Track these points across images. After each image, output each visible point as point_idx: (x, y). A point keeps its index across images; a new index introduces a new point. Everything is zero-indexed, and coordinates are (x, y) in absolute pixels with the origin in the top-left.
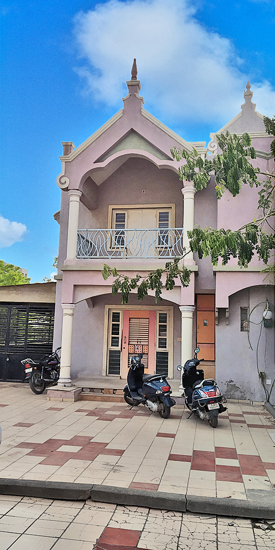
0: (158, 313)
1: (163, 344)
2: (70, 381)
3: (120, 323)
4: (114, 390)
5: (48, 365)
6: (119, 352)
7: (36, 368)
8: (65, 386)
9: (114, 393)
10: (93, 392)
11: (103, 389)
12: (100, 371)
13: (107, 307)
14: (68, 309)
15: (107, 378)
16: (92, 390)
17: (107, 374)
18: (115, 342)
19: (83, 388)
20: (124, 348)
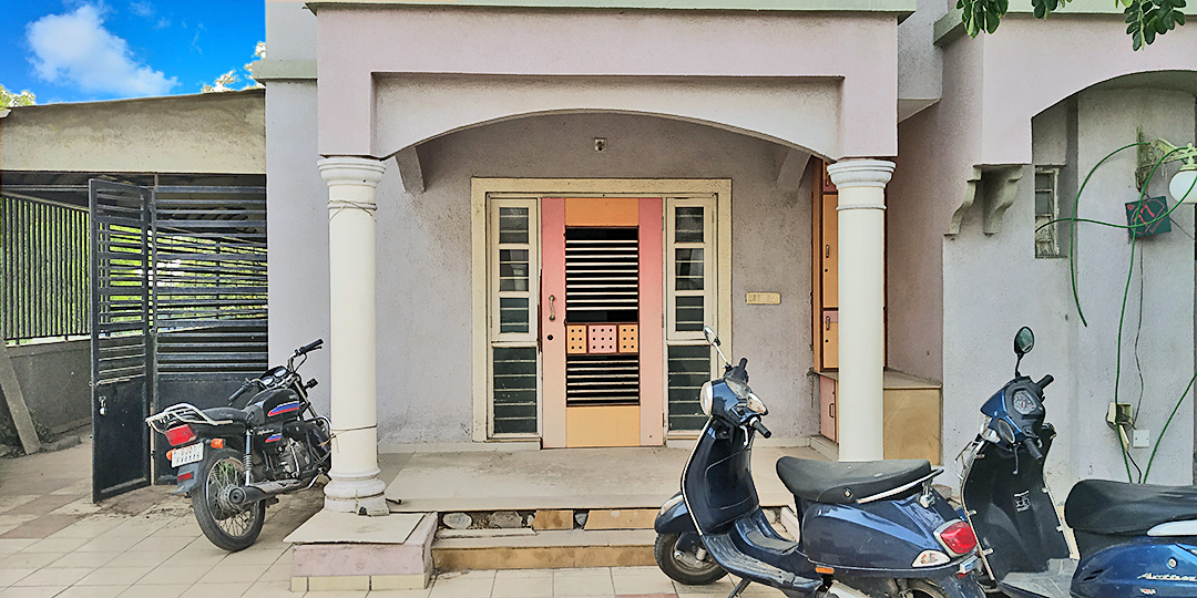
0: (672, 205)
1: (690, 314)
2: (378, 487)
3: (532, 247)
4: (577, 511)
5: (268, 421)
6: (529, 353)
7: (218, 442)
8: (363, 512)
9: (576, 525)
10: (487, 525)
11: (532, 512)
12: (463, 425)
13: (480, 186)
14: (349, 186)
15: (491, 447)
16: (481, 518)
17: (491, 431)
18: (513, 316)
19: (441, 515)
20: (550, 338)
